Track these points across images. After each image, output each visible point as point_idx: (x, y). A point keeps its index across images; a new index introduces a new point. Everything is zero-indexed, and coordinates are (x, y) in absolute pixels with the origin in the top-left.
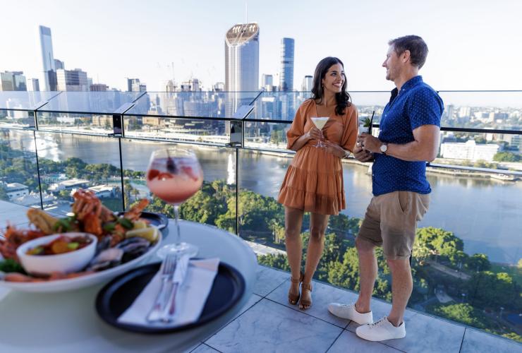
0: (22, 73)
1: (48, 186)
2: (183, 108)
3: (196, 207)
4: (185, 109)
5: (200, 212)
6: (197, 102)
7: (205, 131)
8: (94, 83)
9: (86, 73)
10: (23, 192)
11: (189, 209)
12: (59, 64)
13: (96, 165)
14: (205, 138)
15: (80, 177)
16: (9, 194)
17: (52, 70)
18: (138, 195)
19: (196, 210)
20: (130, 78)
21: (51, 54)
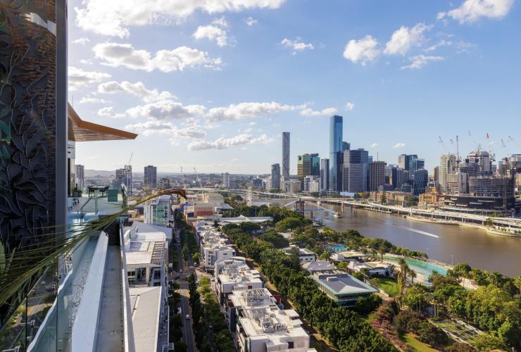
0: (318, 155)
1: (330, 255)
2: (468, 184)
3: (493, 309)
4: (470, 185)
5: (499, 316)
6: (486, 177)
7: (495, 211)
8: (373, 161)
9: (367, 152)
10: (311, 257)
11: (482, 309)
12: (346, 146)
13: (372, 239)
14: (496, 219)
15: (356, 250)
16: (300, 258)
17: (340, 152)
18: (415, 279)
19: (491, 314)
20: (407, 155)
21: (340, 138)
